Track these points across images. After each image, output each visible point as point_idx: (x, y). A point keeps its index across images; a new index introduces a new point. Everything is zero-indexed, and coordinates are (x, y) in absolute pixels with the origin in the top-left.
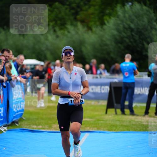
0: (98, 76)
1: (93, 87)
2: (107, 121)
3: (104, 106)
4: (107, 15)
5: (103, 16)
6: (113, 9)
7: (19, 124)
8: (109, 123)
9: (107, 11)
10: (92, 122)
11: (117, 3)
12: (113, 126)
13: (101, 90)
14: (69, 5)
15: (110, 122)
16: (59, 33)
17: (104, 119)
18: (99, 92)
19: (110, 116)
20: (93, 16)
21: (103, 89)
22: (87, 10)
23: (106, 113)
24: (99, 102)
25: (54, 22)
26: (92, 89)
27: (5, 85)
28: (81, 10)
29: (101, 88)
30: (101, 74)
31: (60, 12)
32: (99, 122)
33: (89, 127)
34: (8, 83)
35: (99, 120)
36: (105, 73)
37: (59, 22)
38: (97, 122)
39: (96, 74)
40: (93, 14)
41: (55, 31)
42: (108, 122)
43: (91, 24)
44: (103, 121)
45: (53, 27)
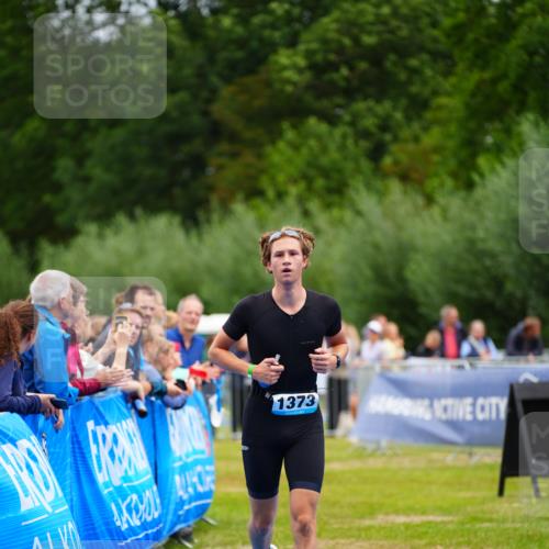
0: (466, 364)
1: (449, 402)
2: (504, 521)
3: (491, 467)
4: (487, 150)
5: (474, 155)
6: (508, 132)
7: (196, 541)
8: (516, 530)
9: (489, 140)
10: (451, 527)
11: (522, 108)
12: (530, 538)
13: (473, 413)
14: (353, 124)
15: (518, 525)
16: (322, 219)
17: (495, 516)
18: (469, 417)
19: (516, 505)
20: (436, 158)
21: (483, 409)
22: (416, 139)
23: (501, 492)
24: (471, 454)
25: (302, 185)
26: (445, 409)
27: (142, 406)
28: (396, 139)
29: (474, 405)
30: (474, 354)
31: (324, 150)
32: (478, 526)
33: (441, 545)
34: (152, 402)
35: (475, 519)
36: (488, 351)
37: (320, 183)
38: (468, 526)
39: (458, 356)
40: (437, 150)
41: (306, 214)
42: (508, 525)
43: (432, 183)
44: (491, 520)
45: (301, 200)
